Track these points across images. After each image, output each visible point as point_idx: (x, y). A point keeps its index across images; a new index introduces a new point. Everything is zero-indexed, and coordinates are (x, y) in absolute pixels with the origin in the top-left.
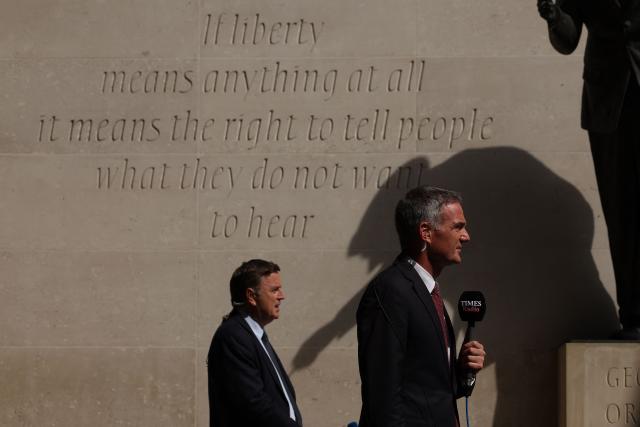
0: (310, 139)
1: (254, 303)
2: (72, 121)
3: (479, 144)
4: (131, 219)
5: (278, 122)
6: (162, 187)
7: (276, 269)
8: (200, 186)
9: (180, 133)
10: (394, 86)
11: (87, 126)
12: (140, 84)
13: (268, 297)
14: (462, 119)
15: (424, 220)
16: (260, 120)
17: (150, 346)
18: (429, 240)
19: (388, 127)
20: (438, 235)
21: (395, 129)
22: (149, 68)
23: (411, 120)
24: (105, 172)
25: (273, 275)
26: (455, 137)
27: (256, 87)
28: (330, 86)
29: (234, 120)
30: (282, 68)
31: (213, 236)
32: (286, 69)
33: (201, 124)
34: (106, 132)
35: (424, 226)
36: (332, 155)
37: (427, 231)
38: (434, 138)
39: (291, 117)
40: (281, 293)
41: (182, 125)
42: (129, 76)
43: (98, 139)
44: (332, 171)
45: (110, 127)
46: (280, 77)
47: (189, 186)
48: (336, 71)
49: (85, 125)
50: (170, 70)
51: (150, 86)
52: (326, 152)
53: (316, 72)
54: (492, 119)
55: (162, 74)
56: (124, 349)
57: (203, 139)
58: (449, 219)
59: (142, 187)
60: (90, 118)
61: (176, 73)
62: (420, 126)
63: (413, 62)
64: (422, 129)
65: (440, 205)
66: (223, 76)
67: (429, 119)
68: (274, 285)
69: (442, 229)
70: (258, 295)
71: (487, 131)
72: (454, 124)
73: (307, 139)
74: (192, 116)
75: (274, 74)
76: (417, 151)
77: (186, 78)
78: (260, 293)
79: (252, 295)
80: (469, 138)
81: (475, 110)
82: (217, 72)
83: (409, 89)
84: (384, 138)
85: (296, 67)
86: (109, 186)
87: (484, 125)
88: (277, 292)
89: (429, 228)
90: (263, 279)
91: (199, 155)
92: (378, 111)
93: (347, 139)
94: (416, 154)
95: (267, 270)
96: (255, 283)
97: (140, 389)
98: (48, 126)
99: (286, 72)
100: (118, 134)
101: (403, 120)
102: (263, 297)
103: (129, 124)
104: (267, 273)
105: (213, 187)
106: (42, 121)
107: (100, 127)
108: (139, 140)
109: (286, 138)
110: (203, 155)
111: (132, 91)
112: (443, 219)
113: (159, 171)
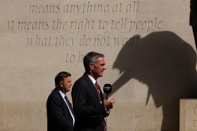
0: (99, 29)
1: (62, 86)
2: (19, 23)
3: (157, 30)
4: (38, 56)
5: (88, 23)
6: (49, 45)
7: (70, 75)
8: (61, 44)
9: (55, 26)
10: (128, 10)
11: (24, 24)
12: (41, 10)
13: (67, 84)
14: (152, 22)
15: (91, 63)
16: (82, 22)
17: (45, 99)
18: (92, 69)
19: (126, 24)
20: (95, 67)
21: (129, 25)
22: (45, 4)
23: (134, 22)
24: (30, 40)
25: (68, 77)
26: (149, 28)
27: (81, 11)
28: (106, 10)
29: (74, 22)
30: (90, 4)
31: (66, 62)
32: (91, 4)
33: (62, 24)
34: (30, 26)
35: (91, 64)
36: (107, 34)
37: (92, 66)
38: (142, 28)
39: (93, 21)
40: (71, 83)
41: (56, 24)
42: (38, 7)
43: (28, 29)
44: (107, 39)
45: (31, 25)
46: (89, 7)
47: (58, 45)
48: (108, 5)
49: (23, 24)
50: (52, 5)
51: (45, 11)
52: (105, 33)
53: (102, 5)
54: (162, 22)
55: (49, 6)
56: (36, 100)
57: (63, 29)
58: (99, 62)
59: (42, 45)
60: (25, 21)
61: (54, 6)
62: (137, 24)
63: (135, 2)
64: (138, 25)
65: (97, 58)
66: (70, 7)
67: (140, 22)
68: (69, 80)
69: (96, 65)
70: (63, 84)
71: (160, 26)
72: (149, 23)
73: (98, 28)
74: (59, 21)
75: (87, 6)
76: (136, 33)
77: (57, 8)
78: (64, 83)
79: (62, 83)
80: (154, 28)
81: (156, 18)
82: (68, 6)
83: (133, 11)
84: (125, 28)
85: (95, 4)
86: (31, 45)
87: (159, 24)
88: (70, 83)
89: (92, 65)
90: (65, 78)
91: (61, 34)
92: (122, 19)
93: (112, 28)
94: (135, 34)
95: (67, 75)
96: (63, 80)
97: (42, 114)
98: (11, 24)
99: (91, 5)
100: (34, 27)
101: (131, 22)
102: (65, 84)
103: (38, 23)
104: (67, 77)
105: (66, 45)
106: (9, 23)
107: (28, 25)
108: (41, 29)
109: (91, 28)
110: (63, 34)
111: (39, 12)
112: (97, 62)
113: (48, 40)
